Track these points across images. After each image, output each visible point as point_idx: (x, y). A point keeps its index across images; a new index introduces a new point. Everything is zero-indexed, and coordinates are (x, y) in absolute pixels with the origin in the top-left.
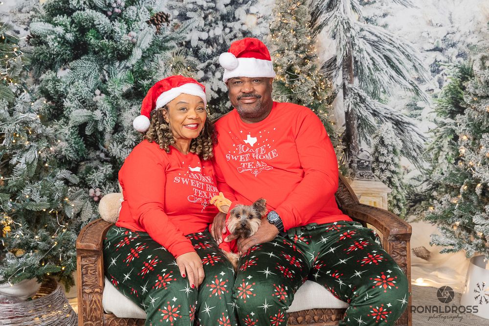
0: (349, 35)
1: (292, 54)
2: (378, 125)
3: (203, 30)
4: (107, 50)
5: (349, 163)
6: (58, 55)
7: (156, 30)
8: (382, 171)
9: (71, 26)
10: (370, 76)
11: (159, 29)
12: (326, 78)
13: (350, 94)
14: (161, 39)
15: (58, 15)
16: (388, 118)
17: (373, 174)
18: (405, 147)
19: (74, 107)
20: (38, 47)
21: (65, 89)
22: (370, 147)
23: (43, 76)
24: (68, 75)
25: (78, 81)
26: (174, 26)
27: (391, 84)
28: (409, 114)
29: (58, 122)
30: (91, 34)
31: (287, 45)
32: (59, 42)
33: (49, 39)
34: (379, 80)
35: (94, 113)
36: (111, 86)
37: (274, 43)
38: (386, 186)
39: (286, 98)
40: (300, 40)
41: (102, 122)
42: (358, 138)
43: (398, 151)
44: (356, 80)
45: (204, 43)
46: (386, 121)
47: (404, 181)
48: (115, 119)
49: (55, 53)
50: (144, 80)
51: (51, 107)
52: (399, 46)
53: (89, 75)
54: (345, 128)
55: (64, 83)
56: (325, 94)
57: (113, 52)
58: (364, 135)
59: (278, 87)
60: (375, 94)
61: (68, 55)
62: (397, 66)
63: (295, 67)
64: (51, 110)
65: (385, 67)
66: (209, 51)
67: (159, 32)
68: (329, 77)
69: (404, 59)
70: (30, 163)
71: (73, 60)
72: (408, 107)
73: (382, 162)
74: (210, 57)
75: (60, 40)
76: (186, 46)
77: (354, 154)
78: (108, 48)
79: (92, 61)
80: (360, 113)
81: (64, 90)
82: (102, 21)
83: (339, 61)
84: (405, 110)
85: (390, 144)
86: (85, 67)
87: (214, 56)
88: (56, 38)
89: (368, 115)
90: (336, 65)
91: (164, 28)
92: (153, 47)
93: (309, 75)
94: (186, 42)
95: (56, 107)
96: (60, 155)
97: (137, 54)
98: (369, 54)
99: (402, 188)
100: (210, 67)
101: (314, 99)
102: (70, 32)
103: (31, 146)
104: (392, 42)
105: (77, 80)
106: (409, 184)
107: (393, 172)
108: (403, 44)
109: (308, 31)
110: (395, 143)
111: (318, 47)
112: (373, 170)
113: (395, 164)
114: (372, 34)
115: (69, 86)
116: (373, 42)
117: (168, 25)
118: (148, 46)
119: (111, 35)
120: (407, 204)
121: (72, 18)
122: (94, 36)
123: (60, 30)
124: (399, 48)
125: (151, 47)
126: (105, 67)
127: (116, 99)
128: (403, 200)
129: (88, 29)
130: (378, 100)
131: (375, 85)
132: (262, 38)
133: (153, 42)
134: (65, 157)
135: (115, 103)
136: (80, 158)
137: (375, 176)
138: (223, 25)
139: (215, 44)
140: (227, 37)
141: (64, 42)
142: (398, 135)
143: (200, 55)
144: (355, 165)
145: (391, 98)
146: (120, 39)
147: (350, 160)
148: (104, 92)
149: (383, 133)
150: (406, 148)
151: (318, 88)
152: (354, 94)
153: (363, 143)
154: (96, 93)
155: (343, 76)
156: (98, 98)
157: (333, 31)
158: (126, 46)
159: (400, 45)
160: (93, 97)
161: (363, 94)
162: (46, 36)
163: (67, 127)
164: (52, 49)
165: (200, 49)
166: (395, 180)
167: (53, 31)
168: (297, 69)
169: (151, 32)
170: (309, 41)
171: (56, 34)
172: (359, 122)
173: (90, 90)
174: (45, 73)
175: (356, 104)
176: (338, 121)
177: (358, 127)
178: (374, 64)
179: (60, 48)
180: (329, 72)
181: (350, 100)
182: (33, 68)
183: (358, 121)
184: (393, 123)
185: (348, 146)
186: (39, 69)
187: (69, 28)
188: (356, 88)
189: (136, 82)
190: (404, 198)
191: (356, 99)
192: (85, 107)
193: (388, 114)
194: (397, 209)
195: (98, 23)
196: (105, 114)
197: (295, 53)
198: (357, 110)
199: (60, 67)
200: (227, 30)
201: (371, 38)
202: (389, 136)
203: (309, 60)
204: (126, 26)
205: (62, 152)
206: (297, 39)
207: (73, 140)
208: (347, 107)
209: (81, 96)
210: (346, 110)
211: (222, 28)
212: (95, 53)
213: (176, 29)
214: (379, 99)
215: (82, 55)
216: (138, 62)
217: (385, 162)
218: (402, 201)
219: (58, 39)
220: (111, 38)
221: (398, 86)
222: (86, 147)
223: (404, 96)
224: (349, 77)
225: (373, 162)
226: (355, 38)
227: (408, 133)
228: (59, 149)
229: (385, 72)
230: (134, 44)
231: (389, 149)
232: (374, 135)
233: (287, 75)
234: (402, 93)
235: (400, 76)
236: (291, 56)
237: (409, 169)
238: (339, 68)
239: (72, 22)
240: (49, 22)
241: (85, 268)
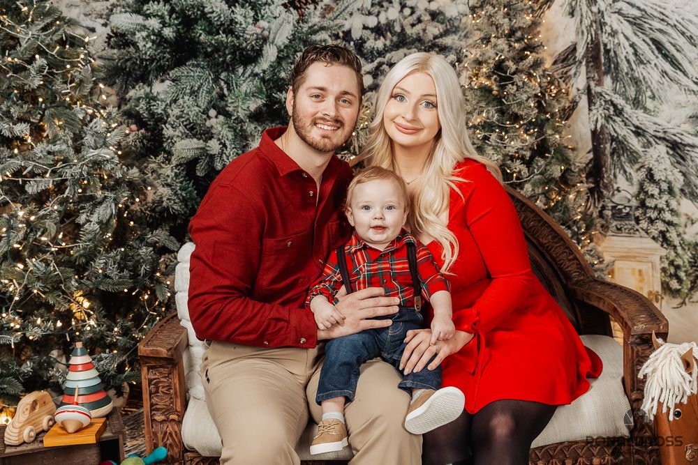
0: (595, 9)
1: (502, 43)
2: (643, 149)
3: (370, 13)
4: (224, 50)
5: (600, 209)
6: (152, 60)
7: (298, 17)
8: (652, 221)
9: (170, 16)
10: (630, 72)
11: (302, 15)
12: (561, 78)
13: (598, 103)
14: (305, 29)
15: (151, 2)
16: (660, 138)
17: (637, 227)
18: (688, 183)
19: (178, 136)
20: (122, 51)
21: (164, 110)
22: (632, 184)
23: (132, 93)
24: (168, 90)
25: (183, 98)
26: (325, 10)
27: (663, 84)
28: (694, 130)
29: (156, 159)
30: (200, 28)
31: (495, 29)
32: (153, 42)
33: (139, 38)
34: (644, 78)
35: (207, 144)
36: (232, 103)
37: (475, 28)
38: (658, 245)
39: (494, 112)
40: (515, 21)
41: (221, 157)
42: (613, 172)
43: (677, 190)
44: (608, 80)
45: (372, 32)
46: (657, 143)
47: (686, 237)
48: (240, 152)
49: (148, 57)
50: (281, 92)
51: (144, 137)
52: (676, 23)
53: (199, 88)
54: (591, 156)
55: (162, 101)
56: (556, 104)
57: (233, 53)
58: (622, 166)
59: (481, 96)
60: (639, 102)
61: (167, 61)
62: (673, 55)
63: (507, 63)
64: (145, 142)
65: (653, 57)
66: (379, 44)
67: (302, 19)
68: (566, 77)
69: (684, 43)
70: (105, 221)
71: (175, 67)
72: (691, 120)
73: (651, 208)
74: (381, 54)
75: (155, 38)
76: (344, 39)
77: (606, 195)
78: (226, 47)
79: (203, 68)
80: (616, 132)
81: (163, 112)
82: (217, 7)
83: (581, 51)
84: (687, 125)
85: (663, 178)
86: (193, 77)
87: (387, 51)
88: (148, 36)
89: (627, 135)
90: (576, 57)
91: (309, 14)
92: (293, 42)
93: (530, 75)
94: (343, 32)
95: (152, 137)
96: (160, 207)
97: (270, 54)
98: (627, 39)
99: (683, 249)
100: (382, 68)
101: (538, 113)
102: (169, 26)
103: (106, 197)
104: (664, 17)
105: (181, 96)
106: (694, 242)
107: (669, 223)
108: (683, 19)
109: (526, 7)
110: (671, 178)
111: (547, 30)
112: (637, 220)
113: (672, 211)
114: (632, 5)
115: (170, 106)
116: (634, 19)
117: (315, 8)
118: (287, 42)
119: (231, 27)
120: (690, 274)
121: (171, 4)
122: (204, 30)
123: (154, 23)
124: (675, 26)
125: (290, 42)
126: (223, 75)
127: (240, 123)
128: (685, 267)
129: (196, 21)
130: (642, 111)
131: (638, 86)
132: (461, 20)
133: (293, 35)
134: (167, 209)
135: (239, 128)
136: (190, 211)
137: (640, 230)
138: (401, 4)
139: (389, 34)
140: (407, 22)
141: (160, 40)
142: (676, 165)
143: (365, 51)
144: (608, 213)
145: (664, 107)
146: (244, 33)
147: (600, 205)
148: (223, 112)
149: (650, 162)
150: (690, 186)
151: (543, 94)
152: (605, 101)
153: (620, 177)
154: (210, 115)
155: (587, 74)
156: (213, 121)
157: (571, 4)
158: (253, 43)
159: (677, 21)
160: (205, 120)
161: (619, 101)
162: (135, 34)
163: (168, 166)
164: (144, 52)
165: (365, 42)
166: (672, 235)
167: (145, 26)
168: (512, 66)
169: (291, 19)
170: (530, 23)
171: (149, 29)
172: (614, 145)
173: (202, 111)
174: (134, 88)
175: (608, 118)
176: (580, 146)
177: (612, 154)
178: (636, 54)
179: (155, 50)
180: (565, 70)
181: (599, 112)
182: (117, 81)
183: (611, 144)
184: (667, 146)
185: (597, 183)
186: (126, 82)
187: (167, 21)
188: (608, 92)
189: (269, 97)
190: (687, 263)
191: (608, 109)
192: (194, 136)
193: (659, 132)
194: (676, 281)
195: (211, 10)
196: (224, 145)
197: (506, 42)
198: (609, 126)
199: (156, 78)
200: (407, 11)
201: (631, 13)
202: (662, 167)
203: (531, 52)
204: (252, 14)
205: (163, 202)
206: (510, 19)
207: (179, 185)
208: (594, 122)
209: (188, 119)
210: (593, 127)
211: (399, 8)
212: (207, 55)
213: (328, 13)
214: (645, 109)
215: (188, 60)
216: (271, 66)
217: (656, 207)
218: (683, 269)
219: (152, 37)
220: (229, 31)
221: (675, 87)
222: (197, 194)
223: (685, 103)
224: (596, 75)
225: (637, 208)
226: (605, 13)
227: (692, 161)
228: (158, 198)
229: (653, 65)
230: (265, 40)
231: (662, 187)
232: (637, 166)
233: (495, 76)
234: (682, 97)
235: (678, 71)
236: (500, 47)
237: (694, 218)
238: (581, 62)
239: (172, 11)
240: (138, 11)
241: (154, 384)
